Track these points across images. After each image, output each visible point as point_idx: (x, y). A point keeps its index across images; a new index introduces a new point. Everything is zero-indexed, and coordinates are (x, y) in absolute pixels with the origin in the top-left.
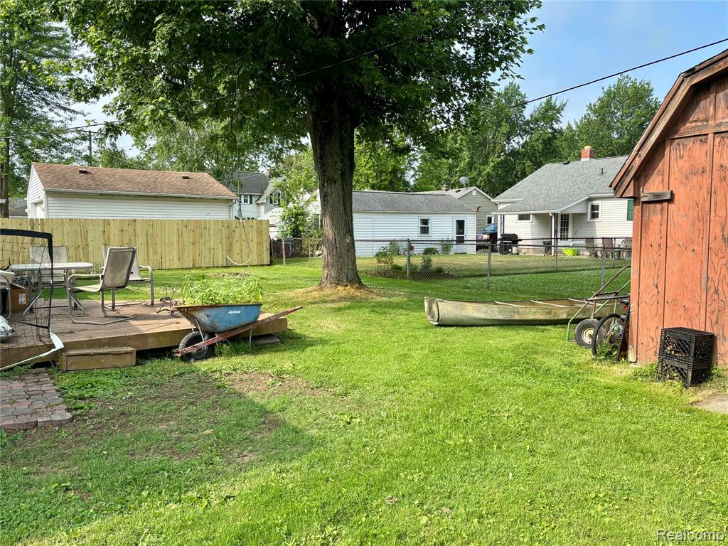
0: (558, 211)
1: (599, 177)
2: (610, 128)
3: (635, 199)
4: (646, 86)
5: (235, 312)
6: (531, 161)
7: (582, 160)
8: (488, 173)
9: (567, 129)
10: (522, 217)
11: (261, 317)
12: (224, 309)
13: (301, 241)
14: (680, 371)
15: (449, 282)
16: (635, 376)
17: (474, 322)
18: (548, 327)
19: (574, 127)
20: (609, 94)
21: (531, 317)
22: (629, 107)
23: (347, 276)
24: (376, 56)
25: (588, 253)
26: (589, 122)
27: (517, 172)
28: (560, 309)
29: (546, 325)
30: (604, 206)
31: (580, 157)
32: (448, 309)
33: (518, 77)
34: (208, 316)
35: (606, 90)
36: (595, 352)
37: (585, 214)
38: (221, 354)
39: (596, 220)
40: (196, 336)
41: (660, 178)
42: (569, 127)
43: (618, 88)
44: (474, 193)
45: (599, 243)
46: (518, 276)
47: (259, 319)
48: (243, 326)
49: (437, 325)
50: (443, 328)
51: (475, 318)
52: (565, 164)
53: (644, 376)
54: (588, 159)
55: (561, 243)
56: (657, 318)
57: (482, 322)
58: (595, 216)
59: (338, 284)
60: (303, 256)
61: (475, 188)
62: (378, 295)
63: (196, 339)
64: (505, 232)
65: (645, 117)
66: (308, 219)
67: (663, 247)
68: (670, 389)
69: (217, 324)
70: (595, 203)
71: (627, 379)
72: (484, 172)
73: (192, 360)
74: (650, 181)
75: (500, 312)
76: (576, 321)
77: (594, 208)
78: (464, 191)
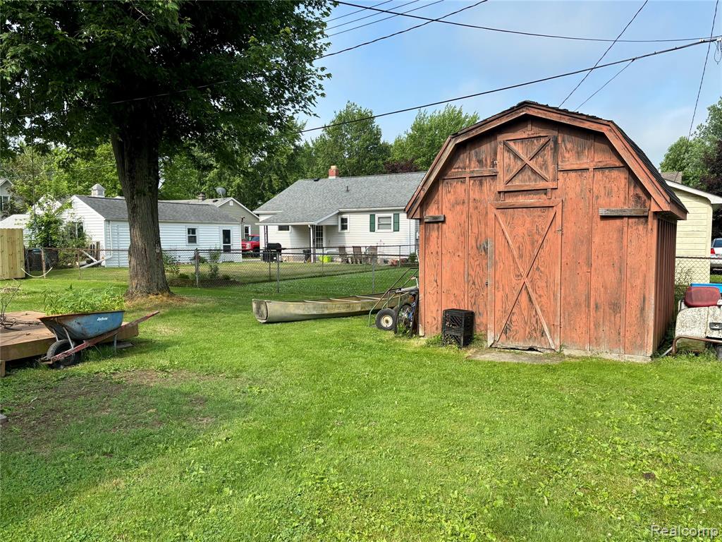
0: (316, 223)
1: (345, 194)
2: (342, 149)
3: (421, 220)
4: (369, 114)
5: (103, 319)
6: (277, 174)
7: (330, 178)
8: (238, 184)
9: (305, 146)
10: (281, 228)
11: (124, 324)
12: (93, 316)
13: (57, 252)
14: (456, 338)
15: (237, 288)
16: (428, 344)
17: (296, 318)
18: (349, 318)
19: (311, 145)
20: (340, 117)
21: (336, 311)
22: (357, 131)
23: (157, 285)
24: (208, 89)
25: (340, 260)
26: (325, 142)
27: (264, 184)
28: (356, 303)
29: (347, 317)
30: (352, 220)
31: (328, 175)
32: (276, 308)
33: (315, 115)
34: (79, 323)
35: (337, 114)
36: (396, 332)
37: (337, 226)
38: (88, 359)
39: (345, 231)
40: (66, 344)
41: (436, 206)
42: (307, 144)
43: (347, 114)
44: (231, 204)
45: (350, 251)
46: (296, 281)
47: (122, 325)
48: (109, 332)
49: (265, 323)
50: (271, 325)
51: (296, 315)
52: (315, 181)
53: (434, 343)
54: (334, 177)
55: (318, 251)
56: (437, 304)
57: (301, 317)
58: (344, 227)
59: (149, 293)
60: (61, 268)
61: (232, 198)
62: (190, 301)
63: (65, 346)
64: (269, 242)
65: (369, 141)
66: (62, 228)
67: (440, 254)
68: (451, 350)
69: (88, 331)
70: (344, 216)
71: (422, 347)
72: (234, 184)
73: (62, 367)
74: (430, 208)
75: (314, 308)
76: (375, 312)
77: (344, 221)
78: (221, 202)
